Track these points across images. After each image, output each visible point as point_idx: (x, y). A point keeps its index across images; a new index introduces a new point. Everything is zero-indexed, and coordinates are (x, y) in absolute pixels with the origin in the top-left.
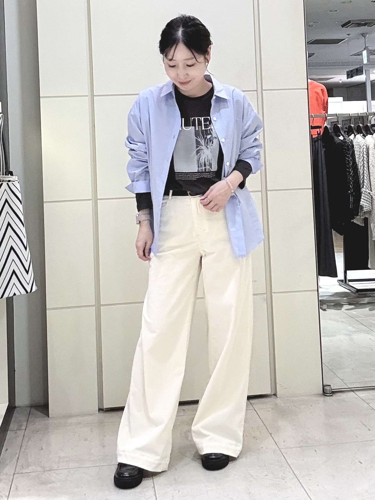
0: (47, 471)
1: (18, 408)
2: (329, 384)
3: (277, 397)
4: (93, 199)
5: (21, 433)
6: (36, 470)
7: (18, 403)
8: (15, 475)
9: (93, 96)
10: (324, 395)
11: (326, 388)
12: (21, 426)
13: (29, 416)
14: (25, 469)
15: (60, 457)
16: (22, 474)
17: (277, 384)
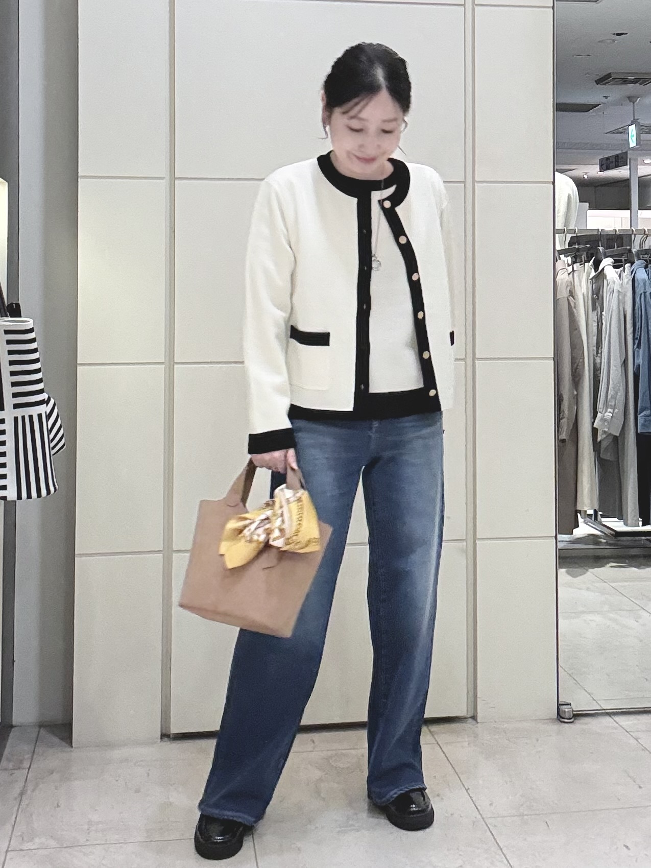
0: (65, 847)
1: (17, 728)
2: (568, 702)
3: (478, 723)
5: (19, 775)
6: (47, 846)
8: (8, 854)
9: (173, 179)
10: (559, 720)
12: (22, 761)
13: (36, 744)
14: (28, 842)
15: (90, 823)
16: (21, 852)
17: (478, 699)
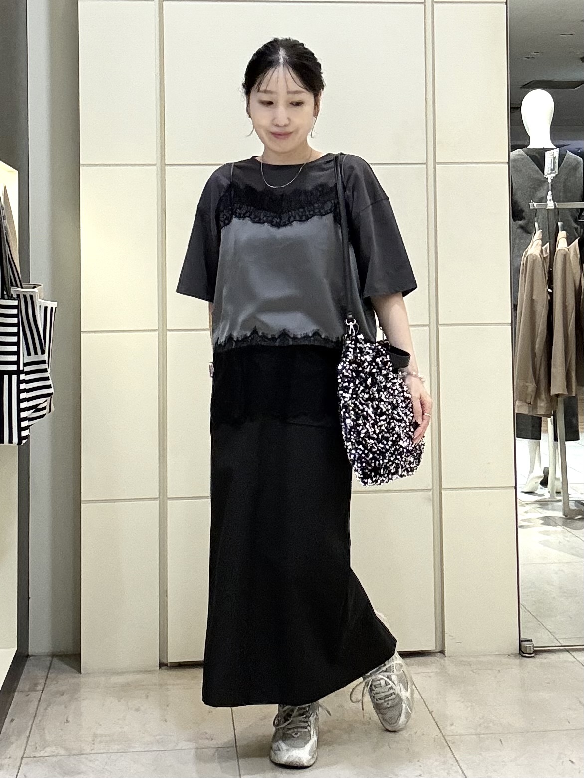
0: (74, 755)
1: (31, 658)
2: (530, 639)
3: (445, 656)
4: (161, 330)
5: (35, 696)
6: (58, 753)
7: (32, 650)
8: (23, 760)
9: (163, 165)
10: (520, 654)
11: (523, 643)
12: (36, 685)
13: (49, 671)
14: (41, 751)
15: (95, 735)
16: (35, 758)
17: (446, 635)
